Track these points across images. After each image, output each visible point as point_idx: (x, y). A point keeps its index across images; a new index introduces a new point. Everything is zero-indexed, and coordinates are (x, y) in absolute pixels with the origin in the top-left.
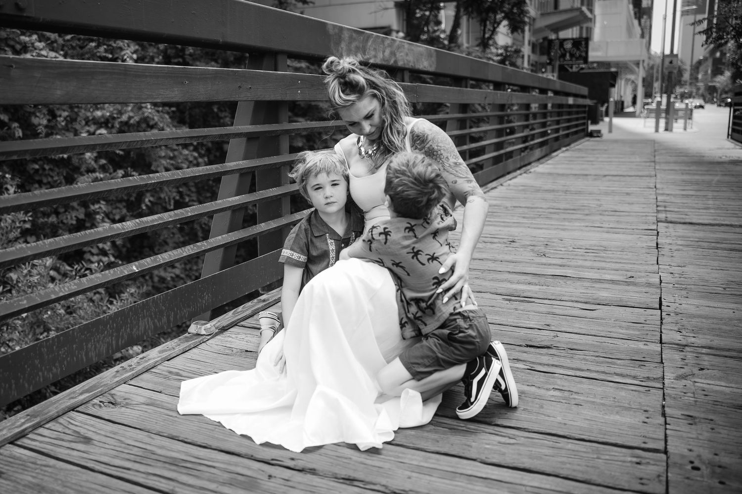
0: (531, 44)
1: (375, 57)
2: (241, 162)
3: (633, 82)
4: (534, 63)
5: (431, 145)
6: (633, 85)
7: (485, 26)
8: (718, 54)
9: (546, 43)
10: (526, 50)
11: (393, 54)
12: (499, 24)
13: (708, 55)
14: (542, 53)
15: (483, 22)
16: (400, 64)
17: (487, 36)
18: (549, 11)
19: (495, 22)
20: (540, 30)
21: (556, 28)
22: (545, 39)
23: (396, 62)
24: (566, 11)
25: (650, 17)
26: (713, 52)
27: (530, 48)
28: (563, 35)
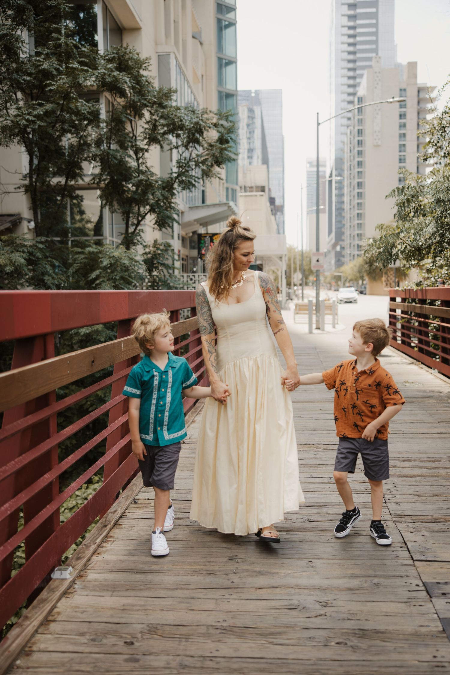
0: (181, 238)
3: (274, 272)
4: (185, 257)
6: (275, 275)
7: (128, 218)
8: (338, 248)
9: (196, 237)
10: (176, 244)
12: (143, 217)
13: (330, 249)
14: (192, 248)
15: (126, 215)
17: (131, 230)
18: (197, 205)
19: (139, 214)
20: (189, 224)
21: (205, 223)
22: (194, 233)
24: (214, 205)
25: (282, 213)
26: (334, 246)
27: (180, 242)
28: (212, 229)
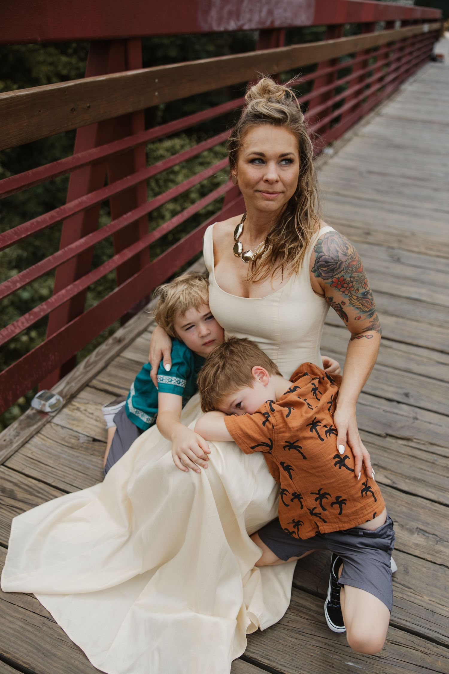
1: (250, 20)
2: (84, 198)
5: (343, 276)
11: (270, 12)
16: (277, 24)
23: (272, 22)
